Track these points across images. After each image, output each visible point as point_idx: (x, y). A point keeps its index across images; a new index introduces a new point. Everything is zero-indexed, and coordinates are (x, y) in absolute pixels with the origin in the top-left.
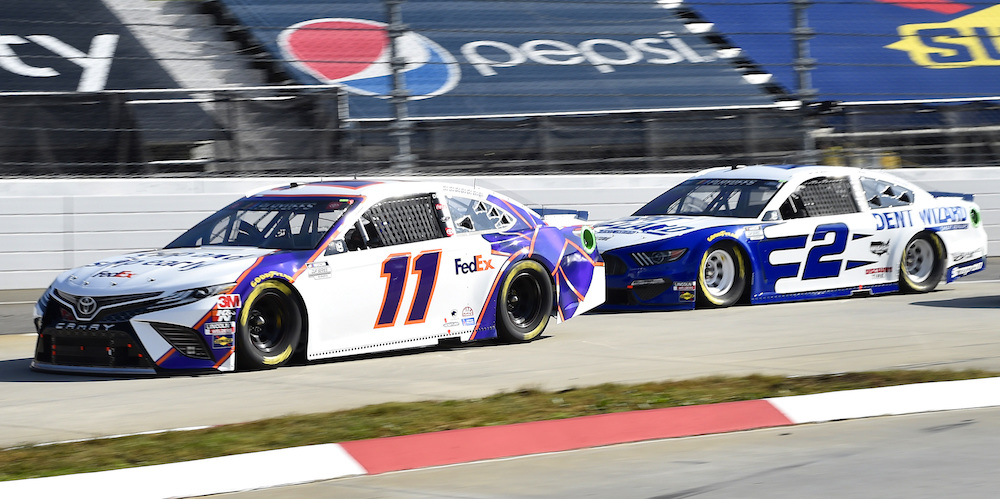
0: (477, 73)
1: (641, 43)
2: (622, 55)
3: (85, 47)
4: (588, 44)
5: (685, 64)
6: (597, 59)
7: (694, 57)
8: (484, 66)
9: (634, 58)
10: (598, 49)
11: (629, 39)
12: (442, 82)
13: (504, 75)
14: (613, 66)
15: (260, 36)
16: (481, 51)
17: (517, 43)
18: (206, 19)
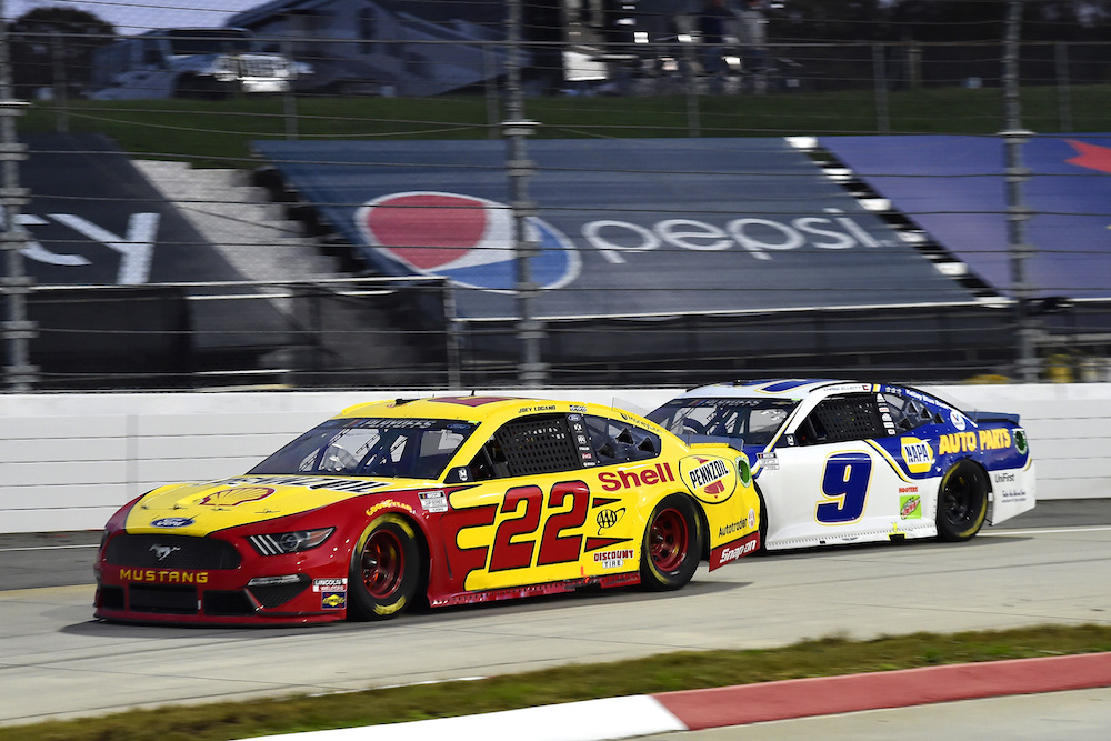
0: (604, 260)
1: (802, 222)
2: (783, 238)
3: (121, 229)
4: (736, 225)
5: (860, 249)
6: (750, 244)
7: (869, 242)
8: (611, 252)
9: (795, 242)
10: (750, 231)
11: (788, 219)
12: (562, 272)
14: (770, 252)
15: (331, 215)
16: (605, 233)
17: (649, 223)
18: (262, 192)
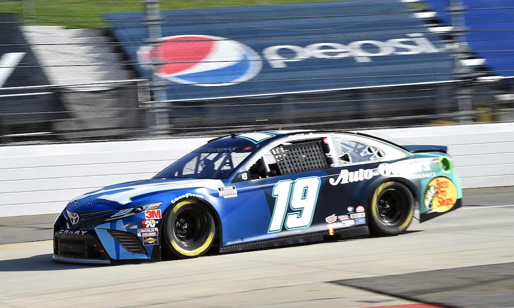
6: (359, 53)
8: (278, 62)
11: (385, 39)
13: (291, 67)
14: (371, 57)
17: (304, 45)
